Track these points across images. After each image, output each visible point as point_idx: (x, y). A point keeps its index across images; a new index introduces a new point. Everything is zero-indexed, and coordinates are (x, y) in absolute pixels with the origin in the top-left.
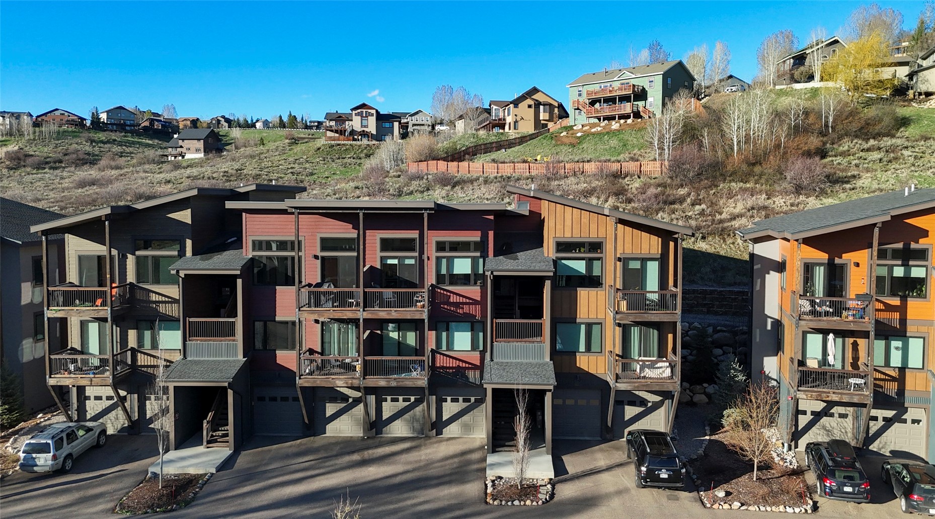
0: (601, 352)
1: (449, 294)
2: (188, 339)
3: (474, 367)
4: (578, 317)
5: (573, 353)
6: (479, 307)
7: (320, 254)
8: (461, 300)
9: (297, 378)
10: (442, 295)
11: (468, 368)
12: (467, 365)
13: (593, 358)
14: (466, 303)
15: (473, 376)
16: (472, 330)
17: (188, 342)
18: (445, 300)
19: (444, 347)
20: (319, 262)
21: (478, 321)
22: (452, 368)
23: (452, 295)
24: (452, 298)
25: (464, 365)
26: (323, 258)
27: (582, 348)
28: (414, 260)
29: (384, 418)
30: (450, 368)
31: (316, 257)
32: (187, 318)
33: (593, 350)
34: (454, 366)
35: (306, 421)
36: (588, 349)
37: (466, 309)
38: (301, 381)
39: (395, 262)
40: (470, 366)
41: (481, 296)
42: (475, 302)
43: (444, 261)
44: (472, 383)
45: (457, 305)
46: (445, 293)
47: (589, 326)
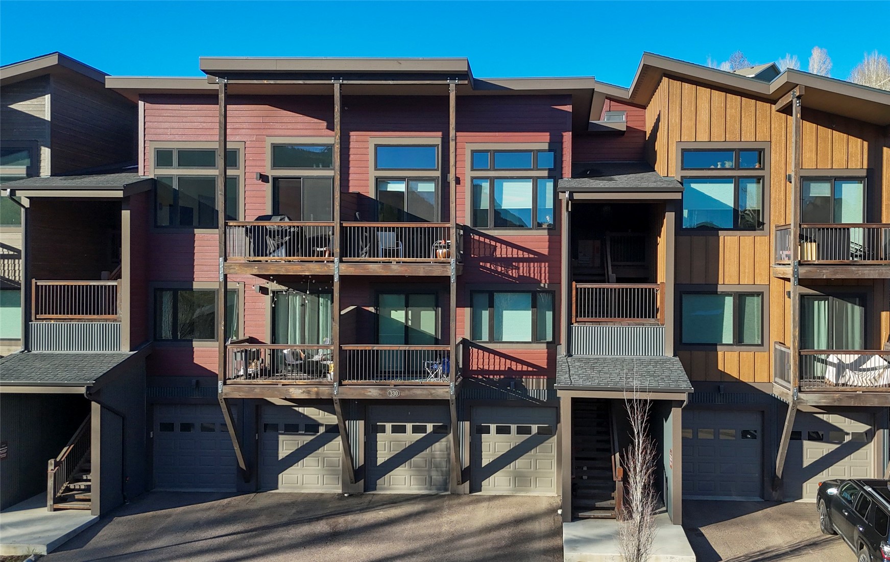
0: (762, 345)
1: (493, 243)
2: (33, 318)
3: (538, 371)
4: (721, 282)
5: (712, 347)
6: (545, 266)
7: (271, 173)
8: (516, 253)
9: (220, 383)
10: (482, 246)
11: (528, 373)
12: (525, 368)
13: (747, 355)
14: (523, 260)
15: (535, 387)
16: (534, 305)
17: (34, 323)
18: (488, 254)
19: (485, 336)
20: (268, 187)
21: (544, 291)
22: (499, 372)
23: (498, 245)
24: (498, 250)
25: (519, 367)
26: (275, 179)
27: (728, 336)
28: (433, 185)
29: (380, 460)
30: (494, 372)
31: (264, 178)
32: (34, 281)
33: (746, 341)
34: (502, 368)
35: (242, 465)
36: (739, 339)
37: (523, 269)
38: (226, 388)
39: (400, 187)
40: (530, 369)
41: (549, 248)
42: (539, 258)
43: (486, 186)
44: (533, 399)
45: (508, 262)
46: (487, 241)
47: (740, 299)
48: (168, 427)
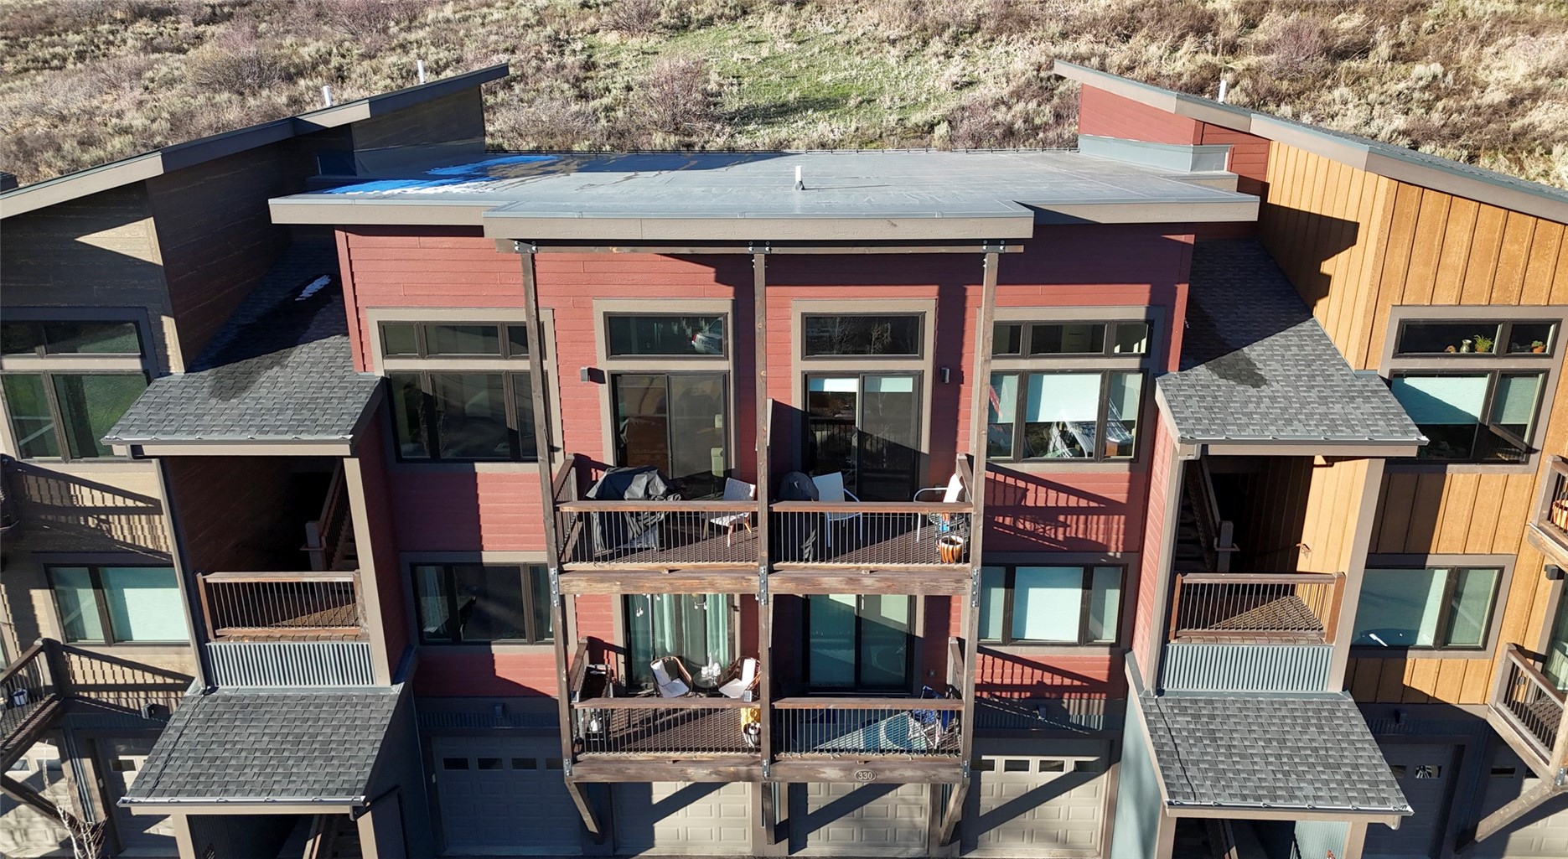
0: (1484, 648)
1: (1021, 484)
2: (210, 636)
3: (1090, 686)
4: (1433, 550)
5: (1400, 648)
6: (1118, 522)
7: (607, 366)
8: (1063, 500)
9: (566, 762)
10: (999, 489)
11: (1071, 689)
12: (1067, 681)
13: (1452, 661)
14: (1077, 511)
15: (1083, 708)
16: (1087, 585)
17: (213, 644)
18: (1009, 503)
19: (995, 632)
20: (604, 390)
21: (1113, 564)
22: (1021, 688)
23: (1031, 487)
24: (1030, 496)
25: (1057, 680)
26: (615, 377)
27: (1426, 636)
28: (910, 380)
30: (1012, 688)
31: (595, 375)
32: (200, 576)
33: (1456, 640)
34: (1027, 681)
35: (592, 827)
36: (1443, 639)
37: (1076, 528)
38: (577, 770)
39: (851, 386)
40: (1076, 683)
41: (1129, 492)
42: (1107, 507)
43: (1010, 386)
44: (1079, 726)
45: (1048, 515)
46: (1010, 481)
47: (1457, 578)
48: (459, 764)
